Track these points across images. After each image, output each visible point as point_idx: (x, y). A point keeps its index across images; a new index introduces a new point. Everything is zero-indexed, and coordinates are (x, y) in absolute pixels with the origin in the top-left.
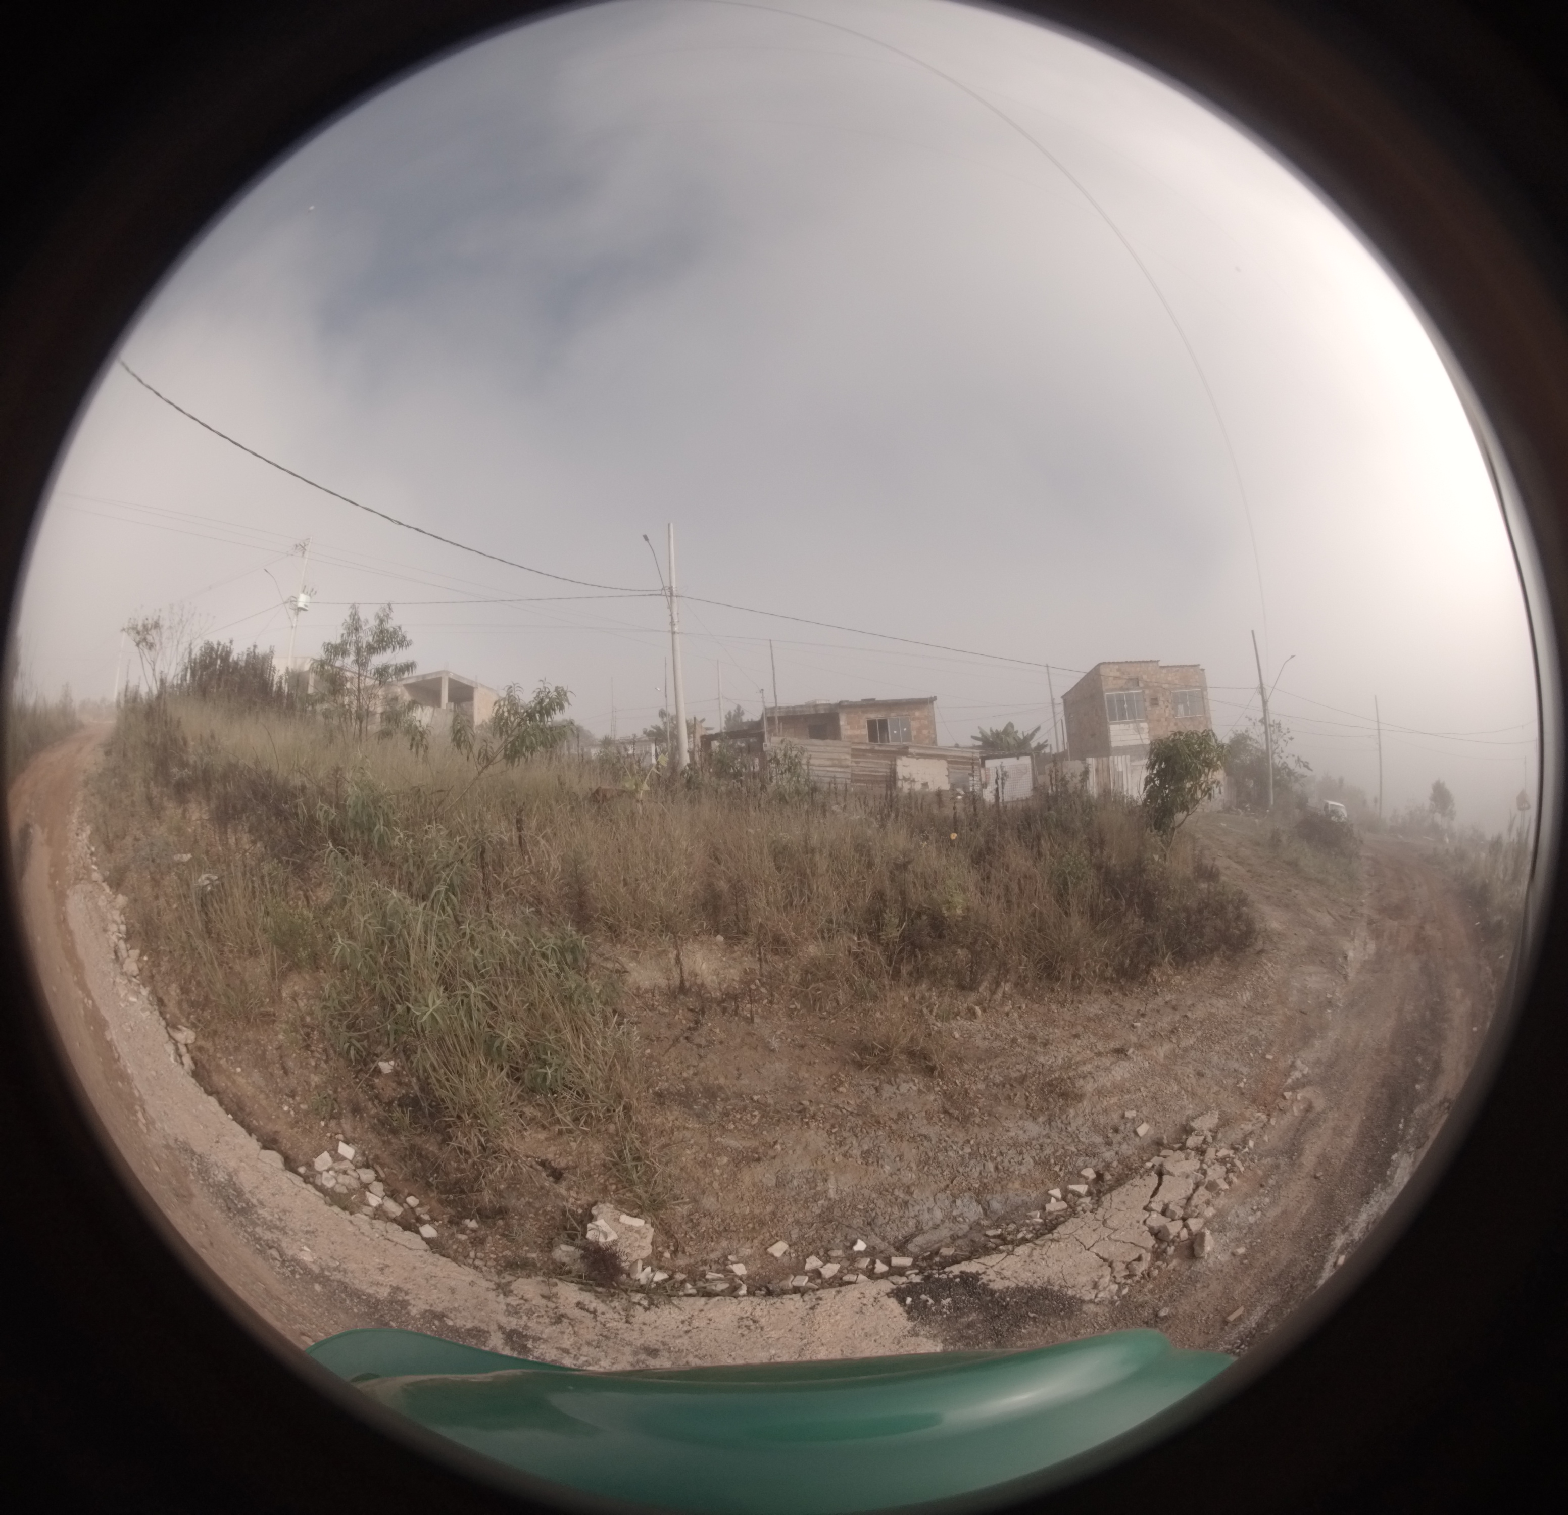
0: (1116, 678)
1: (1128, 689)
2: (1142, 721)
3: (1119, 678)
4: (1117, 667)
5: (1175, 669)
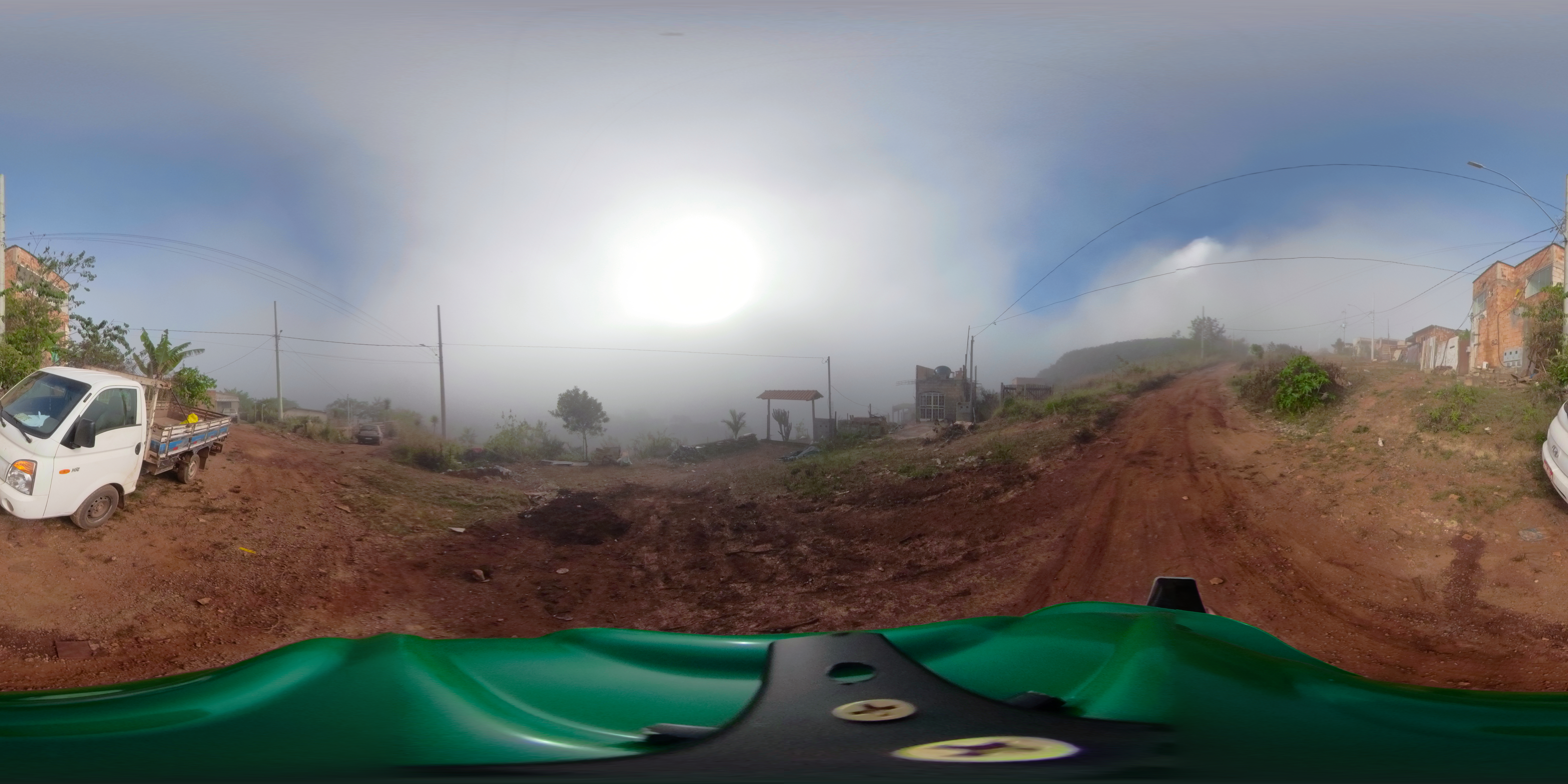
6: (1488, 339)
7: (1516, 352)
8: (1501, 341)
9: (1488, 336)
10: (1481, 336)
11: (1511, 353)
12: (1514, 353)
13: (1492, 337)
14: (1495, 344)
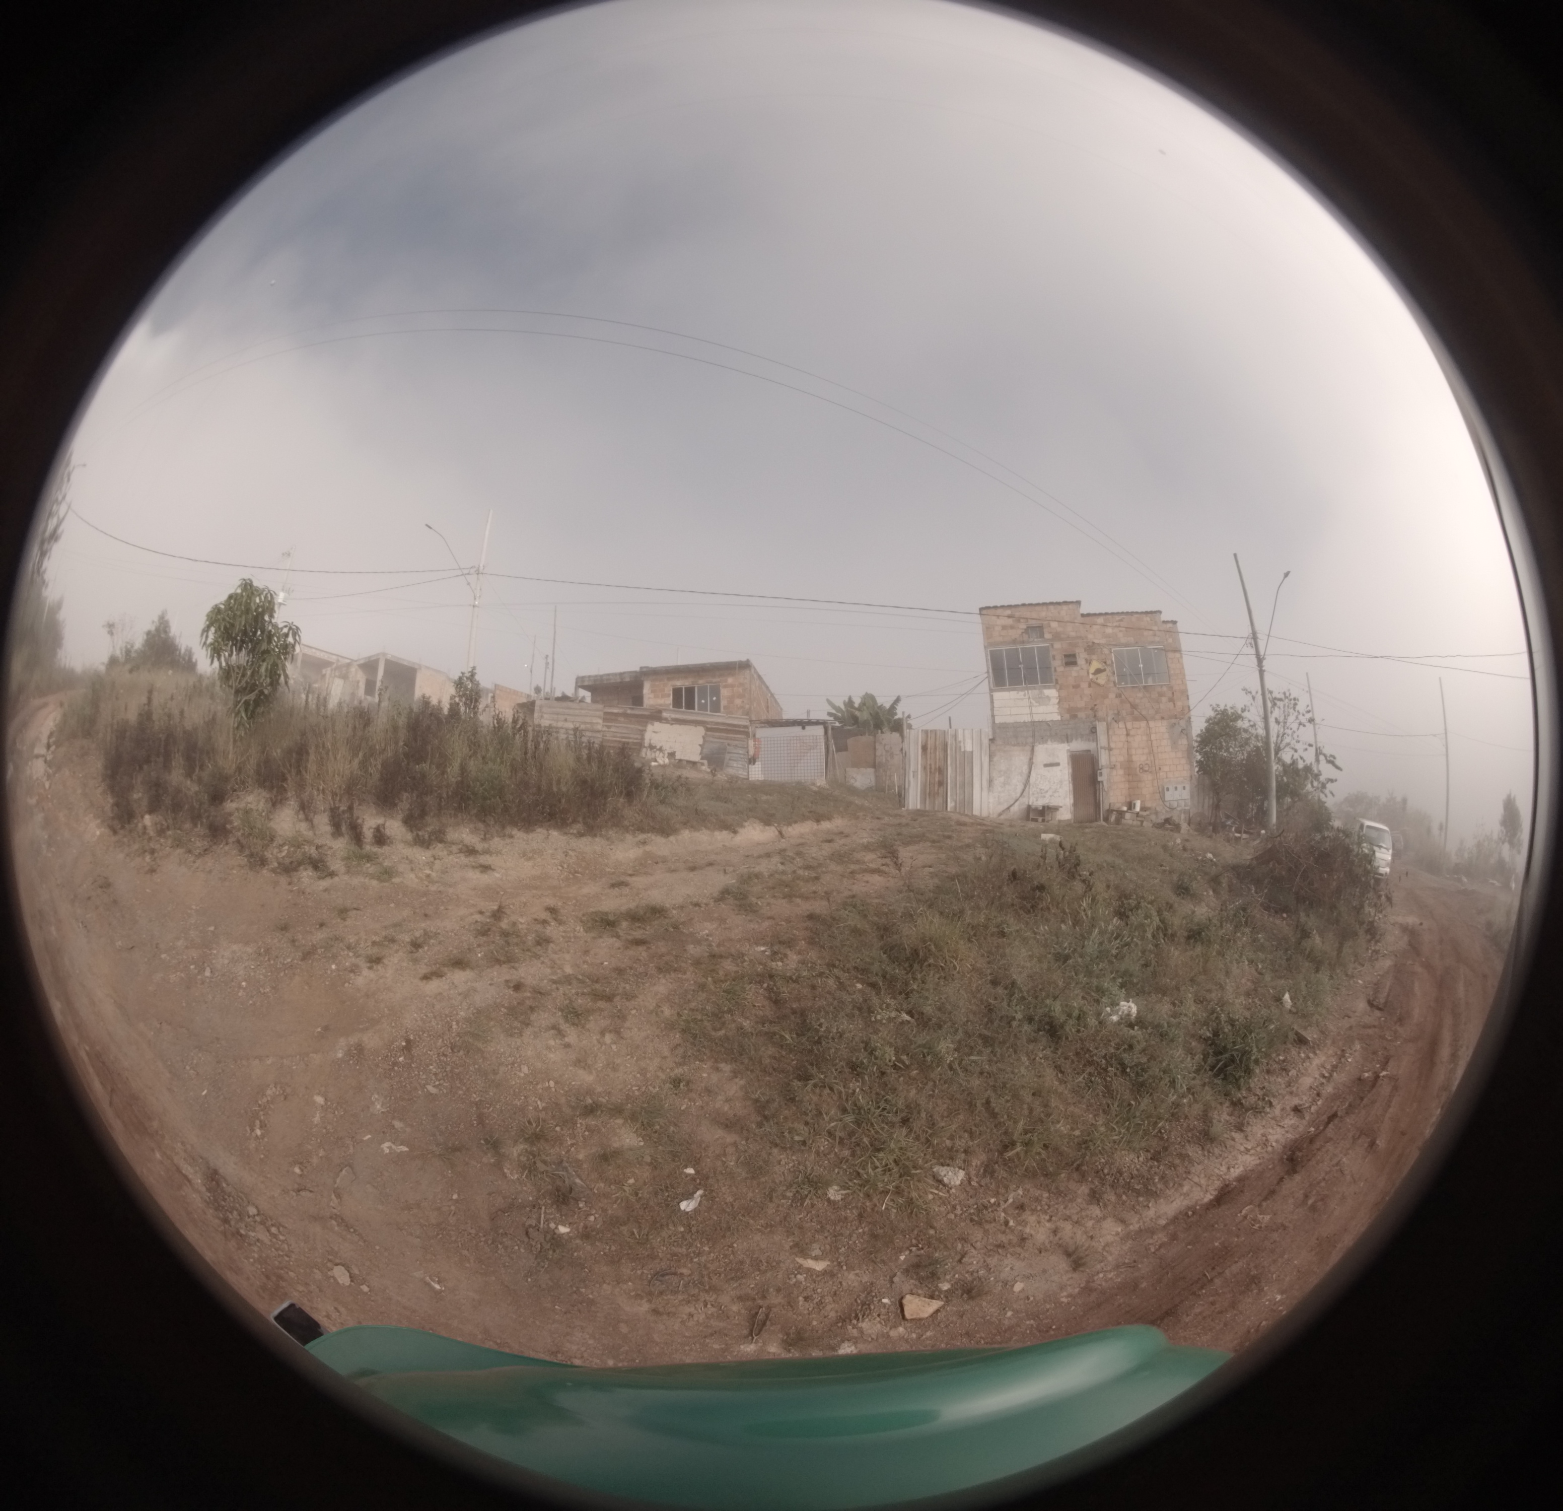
0: (1004, 628)
1: (1023, 642)
2: (1046, 688)
3: (1012, 627)
4: (1008, 612)
5: (1117, 618)
6: (1130, 761)
7: (1184, 788)
8: (1157, 768)
9: (1130, 755)
10: (1115, 752)
11: (1176, 788)
12: (1180, 787)
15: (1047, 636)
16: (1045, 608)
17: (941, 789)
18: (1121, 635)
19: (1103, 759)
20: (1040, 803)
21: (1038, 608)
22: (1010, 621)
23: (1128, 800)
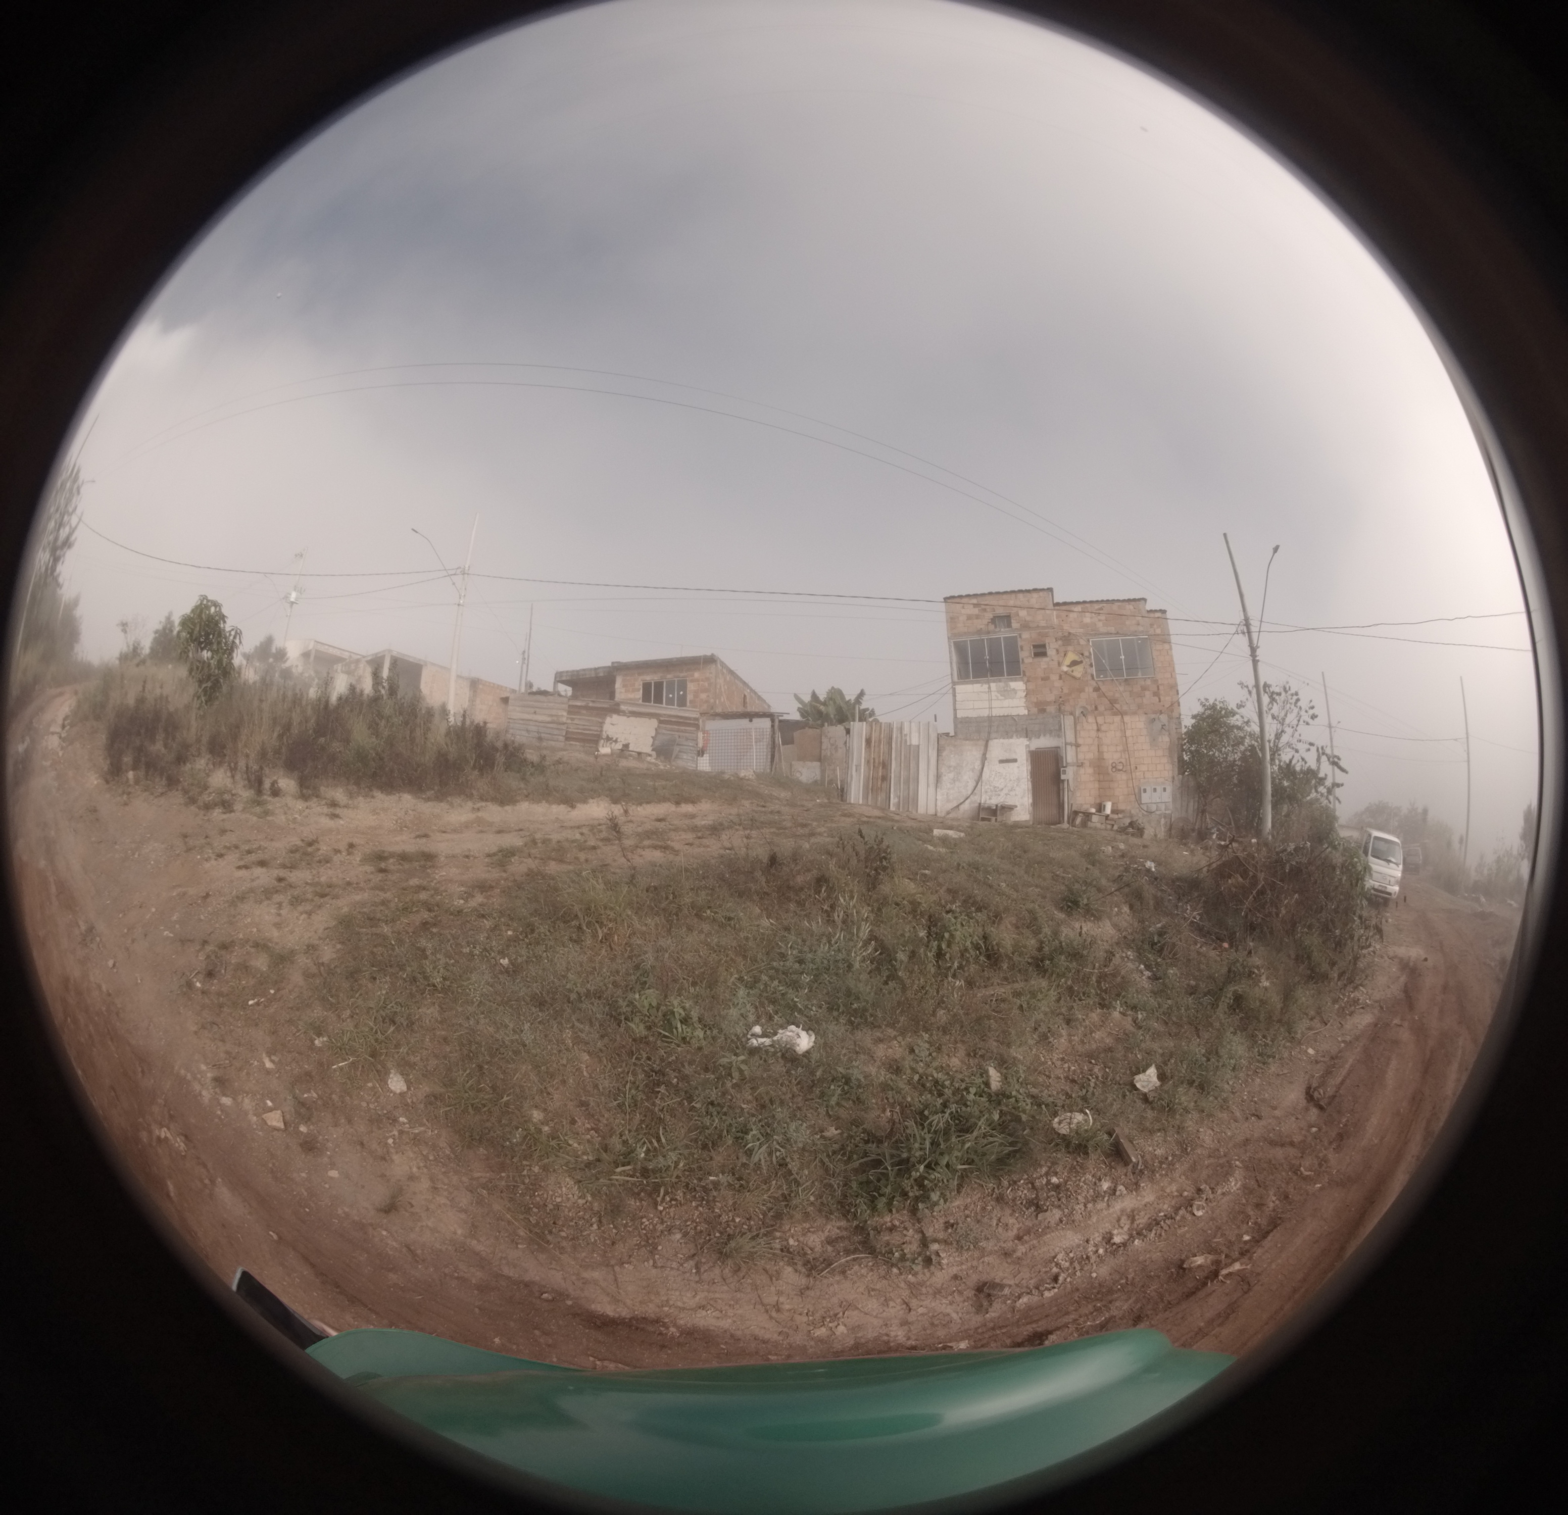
0: (969, 617)
1: (988, 633)
2: (1012, 680)
3: (977, 617)
4: (974, 601)
5: (1099, 608)
6: (1100, 758)
7: (1165, 790)
8: (1133, 767)
9: (1100, 752)
10: (1084, 749)
11: (1155, 790)
12: (1159, 789)
13: (1112, 756)
14: (1120, 770)
15: (1015, 625)
16: (1013, 596)
17: (884, 785)
18: (1100, 624)
19: (1070, 755)
20: (994, 801)
21: (1005, 596)
22: (976, 611)
23: (1098, 801)
